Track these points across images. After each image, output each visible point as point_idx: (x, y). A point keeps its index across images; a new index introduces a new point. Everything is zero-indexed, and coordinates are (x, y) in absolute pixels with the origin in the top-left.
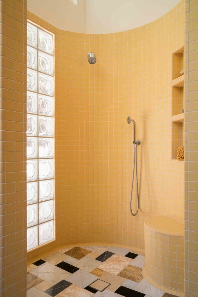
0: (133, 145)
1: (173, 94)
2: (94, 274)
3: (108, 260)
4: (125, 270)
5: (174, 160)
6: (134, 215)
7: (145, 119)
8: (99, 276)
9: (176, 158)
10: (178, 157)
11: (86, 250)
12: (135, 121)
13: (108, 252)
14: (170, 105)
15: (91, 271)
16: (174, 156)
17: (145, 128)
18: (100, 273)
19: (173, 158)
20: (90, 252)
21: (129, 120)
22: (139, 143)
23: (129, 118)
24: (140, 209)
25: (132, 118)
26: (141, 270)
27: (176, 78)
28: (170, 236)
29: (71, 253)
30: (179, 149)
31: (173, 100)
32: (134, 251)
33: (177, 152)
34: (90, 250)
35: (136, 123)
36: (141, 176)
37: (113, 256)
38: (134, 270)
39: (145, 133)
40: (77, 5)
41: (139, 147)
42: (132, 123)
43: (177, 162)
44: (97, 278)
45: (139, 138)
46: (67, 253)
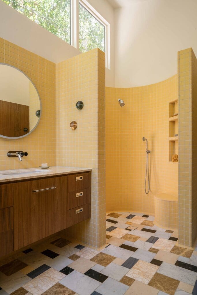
0: (146, 153)
1: (170, 125)
2: (127, 224)
3: (133, 218)
4: (143, 222)
5: (170, 162)
6: (147, 194)
7: (153, 138)
8: (130, 225)
9: (171, 161)
10: (173, 160)
11: (119, 214)
12: (147, 139)
13: (131, 215)
14: (168, 131)
15: (125, 222)
16: (170, 160)
17: (153, 143)
18: (130, 223)
19: (169, 161)
20: (122, 215)
21: (144, 139)
22: (149, 152)
23: (144, 138)
24: (150, 190)
25: (145, 138)
26: (153, 222)
27: (171, 117)
28: (169, 201)
29: (111, 215)
30: (173, 156)
31: (170, 129)
32: (147, 214)
33: (172, 157)
34: (121, 214)
35: (148, 140)
36: (150, 171)
37: (135, 217)
38: (149, 222)
39: (153, 146)
40: (110, 69)
41: (149, 154)
42: (145, 140)
43: (172, 163)
44: (129, 225)
45: (150, 149)
46: (109, 215)
